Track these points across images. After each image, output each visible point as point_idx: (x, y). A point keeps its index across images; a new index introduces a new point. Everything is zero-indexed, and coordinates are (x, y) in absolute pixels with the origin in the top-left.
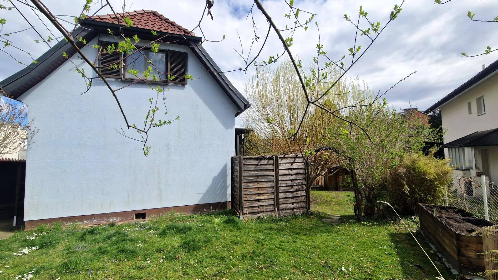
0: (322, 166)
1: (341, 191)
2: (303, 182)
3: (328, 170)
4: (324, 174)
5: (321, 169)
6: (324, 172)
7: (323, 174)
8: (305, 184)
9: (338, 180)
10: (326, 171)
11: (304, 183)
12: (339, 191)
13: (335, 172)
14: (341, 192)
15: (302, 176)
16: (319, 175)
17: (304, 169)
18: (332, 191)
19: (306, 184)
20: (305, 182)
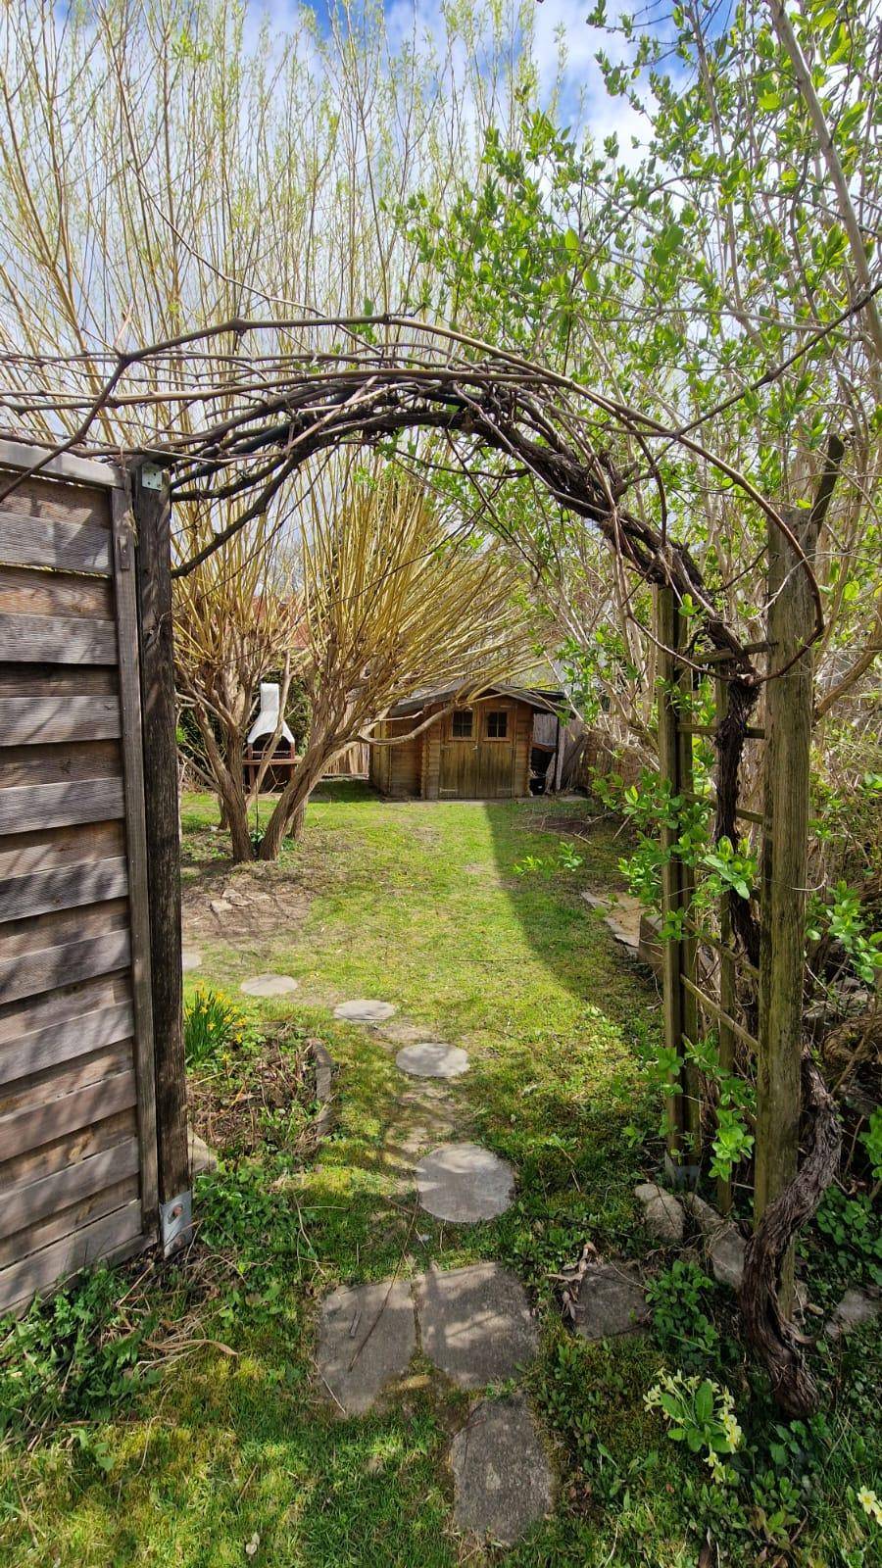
0: (366, 691)
1: (431, 800)
2: (78, 876)
3: (388, 716)
4: (372, 734)
5: (358, 708)
6: (373, 725)
7: (364, 733)
8: (114, 892)
9: (424, 754)
10: (381, 717)
11: (103, 885)
12: (427, 799)
13: (426, 724)
14: (430, 804)
15: (53, 791)
16: (346, 736)
17: (100, 681)
18: (401, 799)
19: (124, 900)
20: (113, 863)
